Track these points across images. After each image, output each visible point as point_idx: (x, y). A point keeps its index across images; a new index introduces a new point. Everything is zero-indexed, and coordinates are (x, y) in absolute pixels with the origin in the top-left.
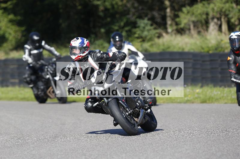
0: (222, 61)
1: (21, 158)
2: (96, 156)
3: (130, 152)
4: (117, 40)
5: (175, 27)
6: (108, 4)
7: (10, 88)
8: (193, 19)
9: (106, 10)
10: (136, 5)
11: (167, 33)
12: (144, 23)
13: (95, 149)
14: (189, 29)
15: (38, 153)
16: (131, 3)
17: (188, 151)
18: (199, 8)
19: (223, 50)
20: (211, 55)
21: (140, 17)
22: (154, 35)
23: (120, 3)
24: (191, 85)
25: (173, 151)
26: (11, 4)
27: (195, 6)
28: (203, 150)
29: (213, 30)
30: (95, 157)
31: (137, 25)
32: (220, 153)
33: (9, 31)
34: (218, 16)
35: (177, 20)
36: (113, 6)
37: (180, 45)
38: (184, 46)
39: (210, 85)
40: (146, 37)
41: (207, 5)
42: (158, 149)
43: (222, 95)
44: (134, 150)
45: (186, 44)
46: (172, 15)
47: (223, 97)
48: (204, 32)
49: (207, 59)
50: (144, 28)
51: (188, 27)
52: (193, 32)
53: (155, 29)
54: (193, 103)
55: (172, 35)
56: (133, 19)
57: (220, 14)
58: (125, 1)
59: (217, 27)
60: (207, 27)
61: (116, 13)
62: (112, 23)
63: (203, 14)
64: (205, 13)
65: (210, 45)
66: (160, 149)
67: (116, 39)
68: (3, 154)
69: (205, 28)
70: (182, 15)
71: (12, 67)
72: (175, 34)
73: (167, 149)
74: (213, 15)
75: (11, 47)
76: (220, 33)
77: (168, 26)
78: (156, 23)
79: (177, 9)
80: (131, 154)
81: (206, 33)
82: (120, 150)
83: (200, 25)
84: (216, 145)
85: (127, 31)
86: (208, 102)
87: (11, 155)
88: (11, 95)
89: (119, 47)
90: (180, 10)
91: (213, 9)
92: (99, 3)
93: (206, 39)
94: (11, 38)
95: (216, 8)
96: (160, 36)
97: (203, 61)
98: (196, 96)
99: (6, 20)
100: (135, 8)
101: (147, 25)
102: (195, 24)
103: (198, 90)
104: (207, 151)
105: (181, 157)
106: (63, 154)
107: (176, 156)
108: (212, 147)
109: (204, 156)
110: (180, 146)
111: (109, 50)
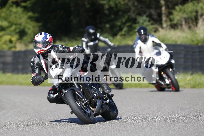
2: (102, 133)
3: (131, 130)
4: (142, 33)
5: (169, 23)
6: (112, 3)
8: (185, 16)
9: (111, 8)
10: (136, 4)
11: (162, 28)
12: (143, 19)
13: (101, 128)
14: (181, 25)
15: (52, 131)
16: (132, 2)
18: (189, 7)
20: (200, 47)
21: (140, 14)
22: (152, 30)
23: (122, 2)
24: (183, 72)
25: (168, 129)
26: (30, 3)
27: (186, 5)
28: (193, 129)
29: (202, 25)
31: (137, 21)
33: (29, 26)
35: (171, 17)
36: (116, 5)
37: (174, 38)
38: (177, 39)
39: (199, 73)
41: (196, 4)
42: (155, 127)
44: (134, 128)
45: (179, 37)
46: (167, 13)
48: (194, 28)
49: (197, 50)
50: (143, 23)
51: (180, 23)
52: (185, 27)
53: (152, 24)
55: (166, 30)
56: (133, 16)
58: (126, 1)
60: (197, 23)
61: (119, 10)
62: (115, 19)
63: (193, 11)
64: (195, 11)
65: (199, 39)
68: (23, 131)
69: (194, 23)
70: (175, 13)
72: (170, 29)
73: (163, 128)
74: (202, 13)
77: (163, 22)
78: (153, 19)
79: (171, 8)
80: (132, 132)
81: (196, 28)
82: (123, 128)
83: (190, 21)
85: (128, 27)
86: (197, 87)
87: (30, 132)
89: (144, 39)
90: (174, 8)
91: (202, 8)
92: (104, 2)
93: (196, 33)
94: (30, 32)
96: (156, 31)
97: (193, 52)
98: (187, 82)
99: (26, 17)
100: (135, 6)
101: (145, 21)
102: (187, 20)
103: (189, 77)
104: (197, 130)
105: (175, 134)
106: (74, 132)
107: (170, 133)
108: (201, 126)
109: (194, 133)
110: (173, 125)
111: (135, 43)
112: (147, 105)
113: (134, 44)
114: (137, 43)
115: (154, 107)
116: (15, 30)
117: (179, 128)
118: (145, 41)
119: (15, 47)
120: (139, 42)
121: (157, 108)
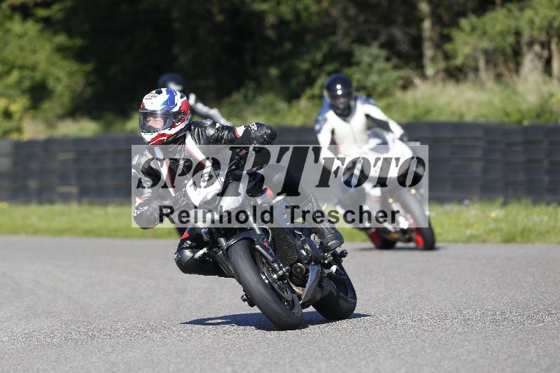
0: (551, 143)
1: (83, 371)
2: (259, 366)
3: (338, 357)
4: (340, 92)
5: (442, 65)
6: (286, 10)
7: (58, 208)
8: (486, 44)
9: (282, 23)
10: (352, 11)
11: (424, 77)
12: (370, 55)
13: (256, 351)
14: (476, 70)
15: (122, 360)
16: (340, 6)
17: (474, 356)
18: (498, 20)
19: (554, 117)
20: (526, 130)
21: (362, 41)
22: (394, 82)
23: (314, 8)
24: (481, 199)
25: (438, 354)
26: (61, 10)
27: (489, 16)
28: (508, 354)
29: (531, 71)
30: (256, 369)
31: (355, 60)
32: (548, 360)
33: (57, 72)
34: (543, 37)
35: (448, 47)
36: (297, 14)
37: (454, 106)
38: (464, 109)
39: (525, 201)
40: (375, 86)
41: (516, 13)
42: (403, 350)
43: (552, 223)
44: (347, 353)
45: (469, 103)
46: (436, 37)
47: (554, 228)
48: (511, 77)
49: (519, 138)
50: (370, 65)
51: (471, 63)
52: (486, 75)
53: (396, 68)
54: (484, 242)
55: (435, 83)
56: (344, 43)
57: (548, 33)
58: (325, 4)
59: (540, 65)
60: (518, 65)
61: (306, 30)
62: (296, 54)
63: (508, 32)
64: (513, 31)
65: (524, 107)
66: (408, 350)
67: (336, 90)
68: (42, 361)
69: (512, 66)
70: (459, 36)
71: (62, 156)
72: (443, 80)
73: (425, 351)
74: (531, 37)
75: (60, 111)
76: (547, 78)
77: (427, 62)
78: (399, 55)
79: (447, 22)
80: (340, 361)
81: (515, 77)
82: (315, 352)
83: (500, 60)
84: (538, 342)
86: (519, 239)
87: (59, 365)
88: (60, 222)
89: (343, 110)
90: (455, 24)
91: (531, 22)
92: (264, 7)
93: (515, 92)
94: (59, 88)
95: (537, 20)
96: (406, 85)
97: (509, 144)
98: (492, 225)
99: (48, 47)
100: (348, 18)
101: (376, 58)
102: (490, 57)
103: (495, 212)
104: (518, 356)
105: (457, 369)
106: (182, 363)
107: (445, 367)
108: (528, 345)
109: (511, 367)
110: (454, 343)
111: (320, 118)
112: (383, 290)
113: (317, 121)
114: (325, 120)
115: (401, 293)
116: (19, 82)
117: (470, 353)
118: (345, 113)
119: (19, 130)
120: (331, 115)
121: (410, 298)
